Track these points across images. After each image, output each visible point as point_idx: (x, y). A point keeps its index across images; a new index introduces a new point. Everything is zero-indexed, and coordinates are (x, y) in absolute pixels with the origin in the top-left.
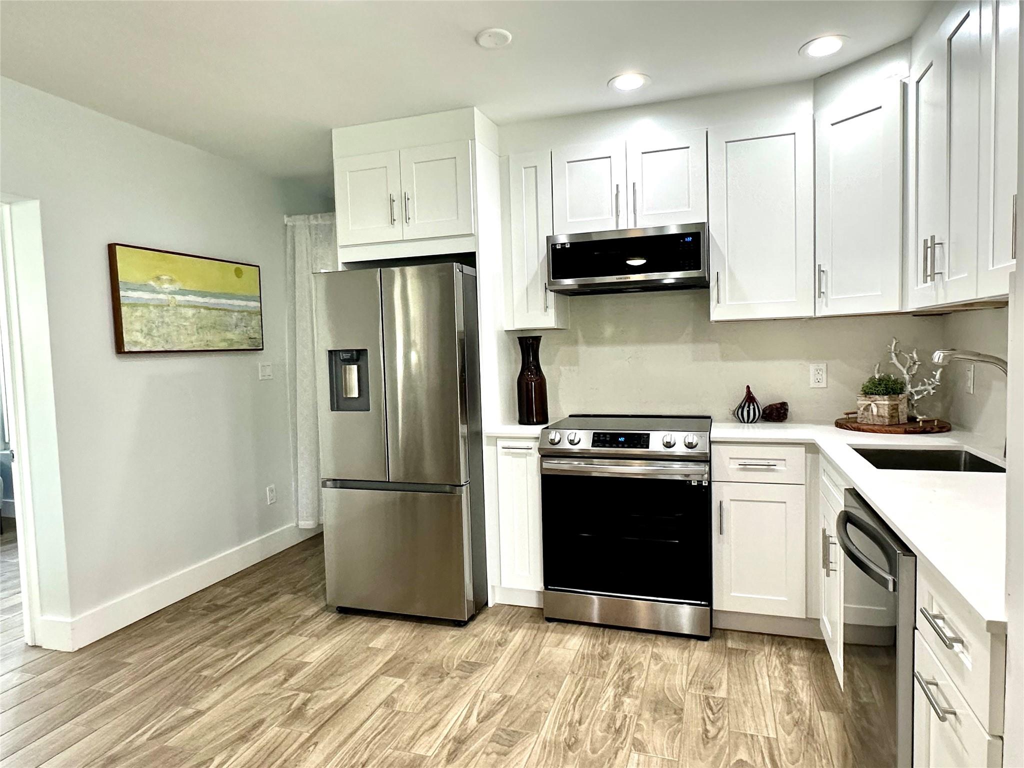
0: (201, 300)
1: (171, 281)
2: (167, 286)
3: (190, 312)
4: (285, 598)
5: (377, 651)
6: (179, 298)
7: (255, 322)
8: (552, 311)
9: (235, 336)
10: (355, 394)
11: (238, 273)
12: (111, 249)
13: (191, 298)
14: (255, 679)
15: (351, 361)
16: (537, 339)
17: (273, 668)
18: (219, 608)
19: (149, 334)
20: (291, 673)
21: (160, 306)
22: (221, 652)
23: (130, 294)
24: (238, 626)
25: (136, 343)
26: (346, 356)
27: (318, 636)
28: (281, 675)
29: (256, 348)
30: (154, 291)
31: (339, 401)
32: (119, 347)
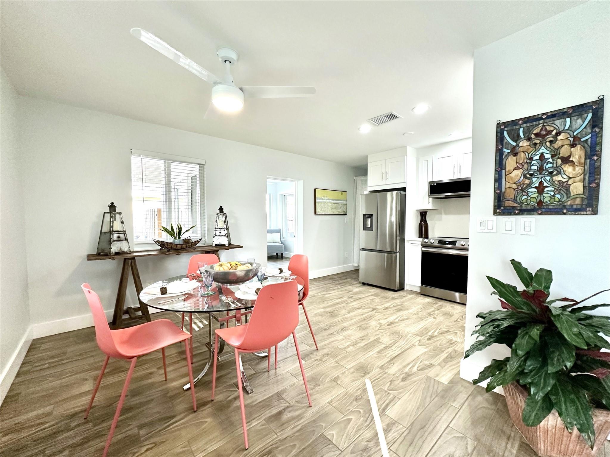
0: (333, 201)
1: (327, 197)
2: (326, 198)
3: (330, 204)
4: (348, 280)
5: (371, 292)
6: (328, 201)
7: (345, 207)
8: (431, 203)
9: (340, 211)
10: (369, 226)
11: (342, 194)
12: (315, 190)
13: (331, 201)
14: (341, 291)
15: (369, 217)
16: (426, 212)
17: (346, 290)
18: (333, 279)
19: (321, 210)
20: (350, 292)
21: (324, 203)
22: (334, 286)
23: (318, 200)
24: (337, 282)
25: (319, 212)
26: (368, 216)
27: (357, 287)
28: (347, 292)
29: (345, 214)
30: (323, 199)
31: (365, 228)
32: (315, 213)
